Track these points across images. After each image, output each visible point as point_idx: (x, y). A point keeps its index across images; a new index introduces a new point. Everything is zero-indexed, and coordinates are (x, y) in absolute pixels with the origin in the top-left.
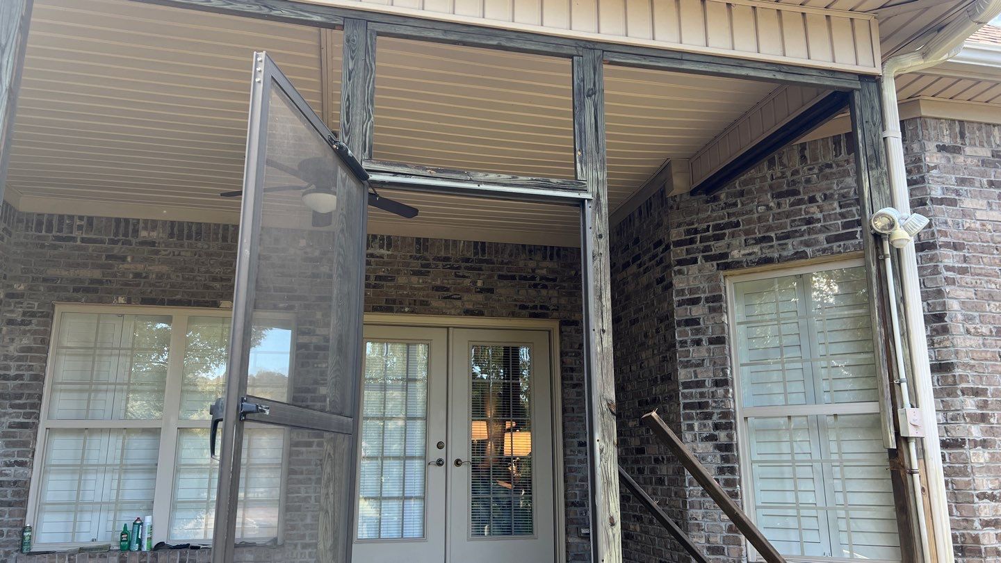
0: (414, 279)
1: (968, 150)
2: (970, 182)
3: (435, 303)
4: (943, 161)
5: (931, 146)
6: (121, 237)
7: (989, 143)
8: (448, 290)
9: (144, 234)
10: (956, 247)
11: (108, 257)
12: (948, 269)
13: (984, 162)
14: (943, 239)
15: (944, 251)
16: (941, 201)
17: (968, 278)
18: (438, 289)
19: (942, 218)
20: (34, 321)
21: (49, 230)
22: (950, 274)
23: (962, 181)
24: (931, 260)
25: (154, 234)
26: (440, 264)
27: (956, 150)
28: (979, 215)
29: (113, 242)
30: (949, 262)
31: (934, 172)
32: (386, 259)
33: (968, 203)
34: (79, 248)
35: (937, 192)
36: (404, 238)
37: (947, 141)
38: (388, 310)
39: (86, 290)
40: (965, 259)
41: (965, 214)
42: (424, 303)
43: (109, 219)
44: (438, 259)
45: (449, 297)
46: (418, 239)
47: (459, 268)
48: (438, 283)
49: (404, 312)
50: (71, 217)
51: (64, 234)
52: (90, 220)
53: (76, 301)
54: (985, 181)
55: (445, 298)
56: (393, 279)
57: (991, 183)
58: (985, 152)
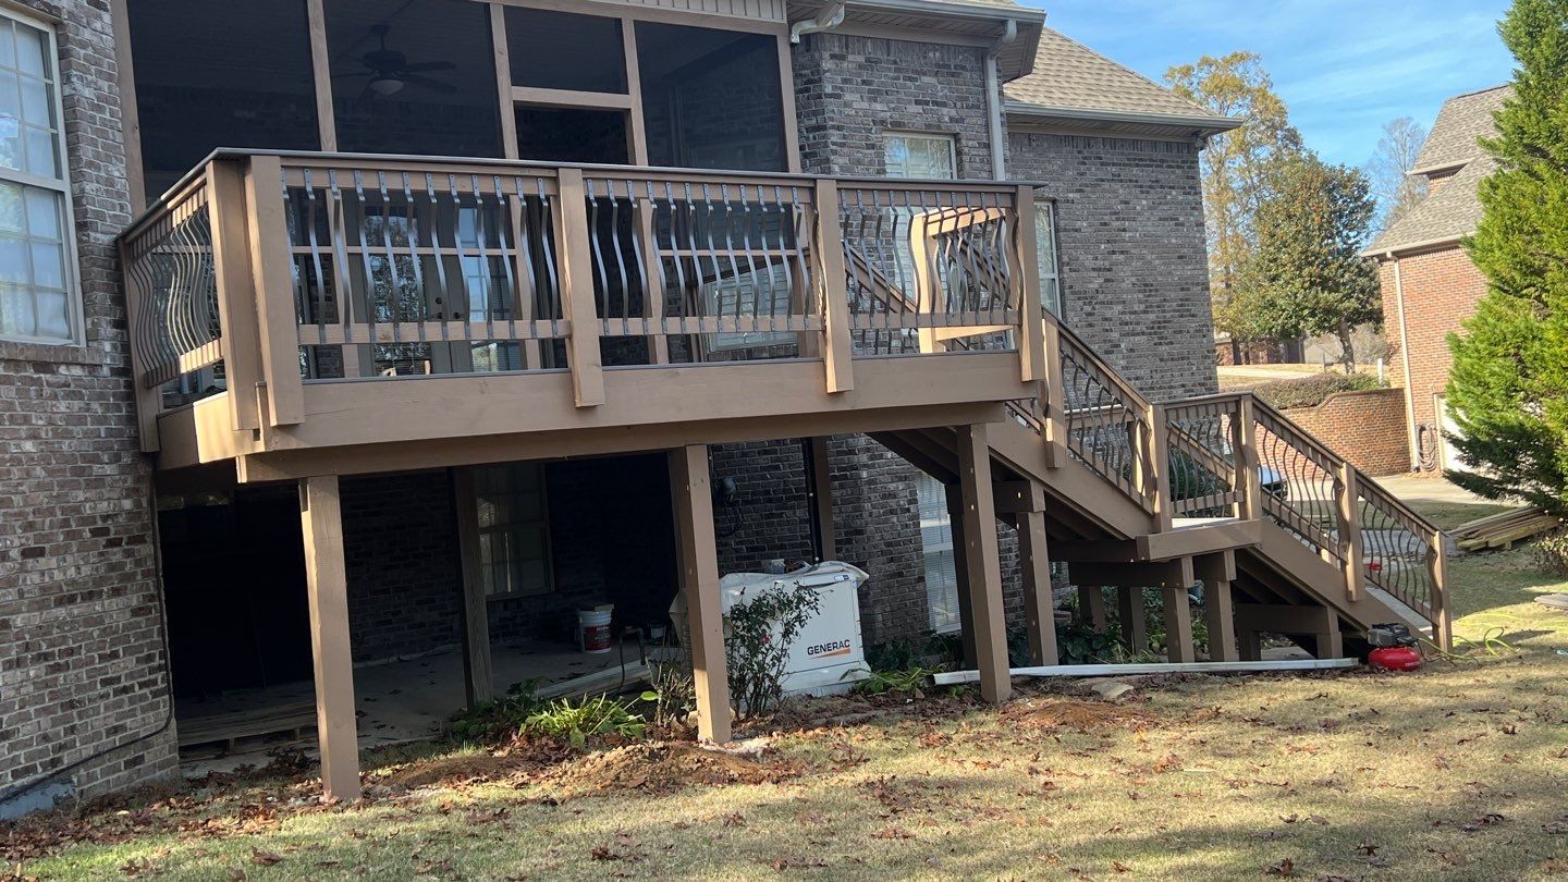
1: (850, 57)
2: (850, 81)
4: (834, 66)
5: (826, 55)
7: (864, 52)
10: (839, 128)
12: (834, 144)
13: (860, 66)
14: (830, 123)
15: (831, 131)
16: (831, 96)
17: (846, 150)
19: (831, 108)
22: (834, 147)
23: (845, 81)
24: (824, 137)
27: (842, 58)
28: (855, 105)
30: (834, 139)
31: (828, 75)
33: (848, 97)
35: (829, 90)
37: (836, 51)
40: (844, 137)
41: (846, 105)
54: (859, 80)
57: (864, 82)
58: (861, 59)
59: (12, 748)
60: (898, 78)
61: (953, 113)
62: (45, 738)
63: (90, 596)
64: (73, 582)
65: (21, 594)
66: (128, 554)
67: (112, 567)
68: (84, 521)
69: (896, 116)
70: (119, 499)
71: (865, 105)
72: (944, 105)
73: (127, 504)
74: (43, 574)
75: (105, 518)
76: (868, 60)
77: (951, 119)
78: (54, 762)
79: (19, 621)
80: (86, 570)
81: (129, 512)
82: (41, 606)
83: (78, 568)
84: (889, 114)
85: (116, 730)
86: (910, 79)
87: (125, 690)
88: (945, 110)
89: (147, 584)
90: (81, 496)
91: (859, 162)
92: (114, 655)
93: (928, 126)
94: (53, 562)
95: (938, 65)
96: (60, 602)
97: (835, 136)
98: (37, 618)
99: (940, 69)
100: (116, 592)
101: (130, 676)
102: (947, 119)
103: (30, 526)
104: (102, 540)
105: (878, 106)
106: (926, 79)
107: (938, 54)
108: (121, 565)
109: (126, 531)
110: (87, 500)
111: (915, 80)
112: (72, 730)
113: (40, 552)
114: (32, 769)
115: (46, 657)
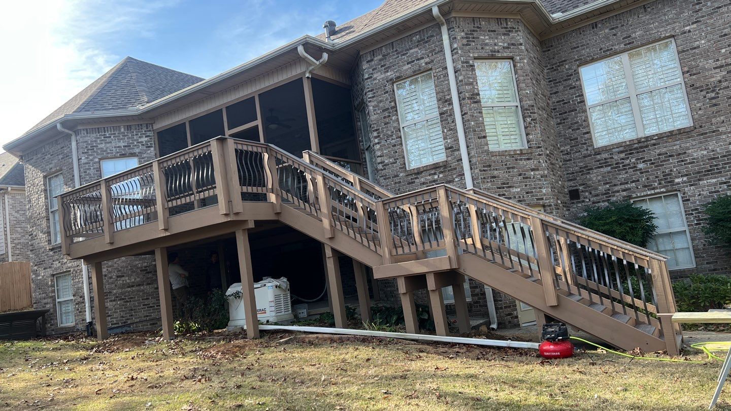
1: (375, 59)
2: (375, 69)
4: (368, 66)
5: (365, 63)
7: (382, 54)
10: (372, 90)
12: (369, 98)
13: (380, 60)
14: (368, 90)
15: (368, 93)
16: (368, 78)
17: (375, 99)
19: (368, 84)
22: (370, 100)
23: (373, 70)
27: (372, 60)
28: (378, 78)
31: (365, 71)
33: (375, 76)
35: (366, 76)
37: (369, 59)
40: (374, 94)
41: (375, 79)
54: (380, 66)
57: (382, 66)
58: (380, 57)
59: (111, 319)
60: (398, 57)
61: (427, 60)
62: (123, 317)
63: (139, 285)
64: (133, 282)
65: (116, 286)
67: (148, 278)
68: (138, 268)
69: (398, 74)
71: (383, 76)
72: (422, 58)
74: (123, 281)
75: (146, 267)
76: (383, 56)
77: (426, 64)
78: (125, 322)
79: (115, 291)
80: (138, 279)
82: (122, 288)
83: (135, 279)
84: (394, 75)
85: (147, 316)
86: (404, 55)
87: (151, 307)
88: (422, 61)
90: (137, 263)
91: (381, 101)
92: (148, 299)
93: (415, 72)
94: (127, 278)
95: (419, 41)
96: (129, 287)
97: (370, 95)
98: (120, 291)
99: (419, 44)
100: (149, 284)
101: (154, 303)
102: (424, 64)
103: (120, 271)
104: (145, 272)
105: (389, 74)
106: (412, 51)
107: (418, 37)
108: (151, 278)
110: (139, 263)
111: (407, 53)
112: (132, 315)
113: (123, 276)
114: (118, 323)
115: (123, 299)
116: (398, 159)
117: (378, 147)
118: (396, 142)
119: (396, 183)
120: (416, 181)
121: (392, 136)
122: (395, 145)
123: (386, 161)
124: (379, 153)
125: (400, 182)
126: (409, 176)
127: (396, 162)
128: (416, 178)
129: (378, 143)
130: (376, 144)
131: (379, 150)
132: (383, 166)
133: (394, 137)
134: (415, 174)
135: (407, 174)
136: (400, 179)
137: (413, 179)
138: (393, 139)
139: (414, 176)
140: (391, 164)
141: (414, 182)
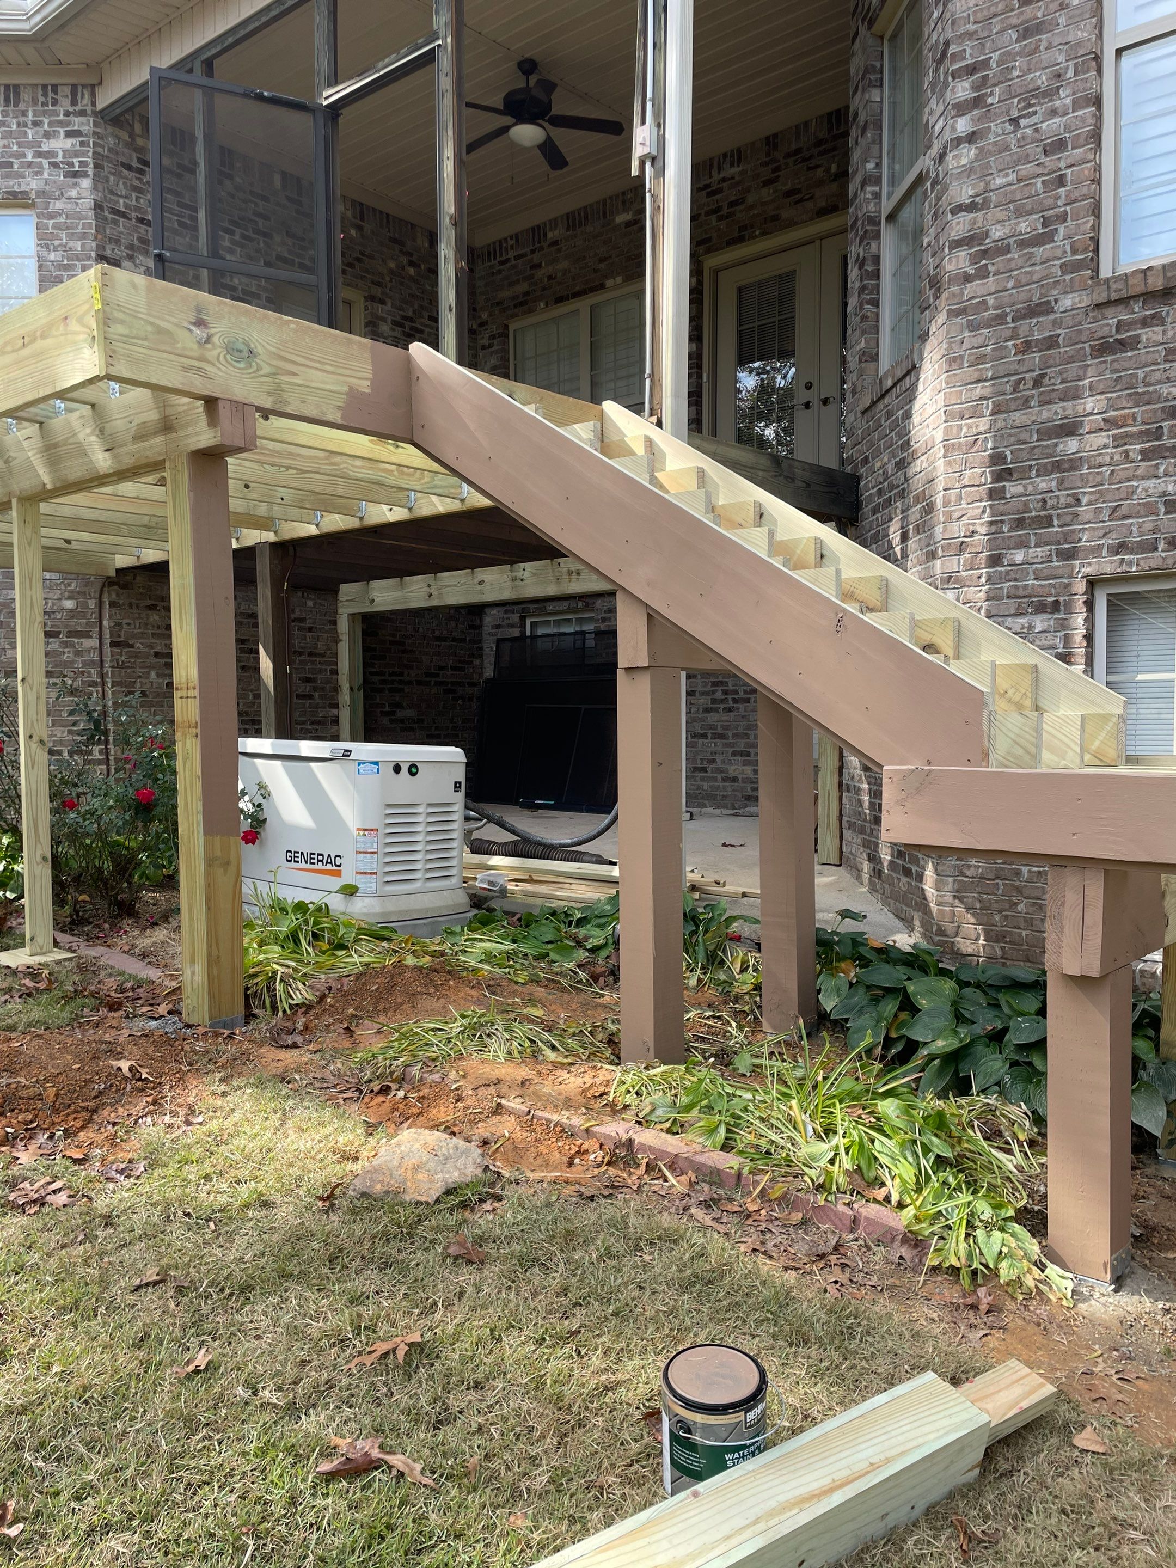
0: (764, 191)
3: (786, 214)
6: (537, 245)
8: (798, 191)
9: (550, 235)
11: (532, 267)
18: (788, 194)
20: (495, 342)
21: (495, 258)
25: (556, 232)
26: (790, 160)
29: (533, 252)
32: (737, 178)
34: (514, 267)
36: (753, 143)
38: (740, 240)
39: (521, 304)
42: (775, 218)
43: (527, 230)
44: (788, 155)
45: (801, 200)
46: (767, 138)
47: (811, 157)
48: (789, 186)
49: (756, 237)
50: (506, 239)
51: (503, 258)
52: (516, 237)
53: (517, 315)
55: (796, 203)
56: (743, 202)
66: (66, 645)
70: (60, 599)
73: (69, 604)
81: (71, 611)
89: (89, 673)
109: (66, 626)
116: (1063, 218)
117: (967, 154)
118: (1067, 128)
119: (1027, 346)
120: (1147, 334)
121: (1051, 93)
122: (1060, 145)
123: (997, 233)
124: (963, 192)
125: (1051, 342)
126: (1109, 312)
127: (1047, 238)
128: (1145, 323)
129: (971, 138)
130: (958, 141)
131: (969, 171)
132: (974, 259)
133: (1065, 98)
134: (1149, 296)
135: (1103, 298)
136: (1056, 324)
137: (1130, 325)
138: (1054, 112)
139: (1138, 310)
140: (1023, 244)
141: (1134, 343)
